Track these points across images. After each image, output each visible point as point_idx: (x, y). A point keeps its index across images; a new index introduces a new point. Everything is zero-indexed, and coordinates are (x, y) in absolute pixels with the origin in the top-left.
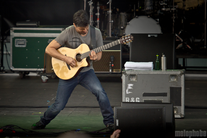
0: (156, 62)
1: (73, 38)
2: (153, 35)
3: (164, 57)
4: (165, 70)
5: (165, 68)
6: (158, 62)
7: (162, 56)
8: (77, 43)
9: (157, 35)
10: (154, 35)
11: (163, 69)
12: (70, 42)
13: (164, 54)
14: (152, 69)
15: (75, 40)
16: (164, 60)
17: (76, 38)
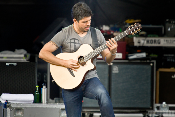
0: (36, 93)
1: (70, 39)
2: (11, 64)
3: (45, 88)
4: (46, 103)
5: (46, 101)
6: (38, 94)
7: (42, 87)
8: (76, 44)
9: (16, 64)
10: (13, 64)
11: (43, 102)
12: (68, 43)
13: (45, 85)
14: (33, 102)
15: (74, 42)
16: (45, 92)
17: (75, 39)
